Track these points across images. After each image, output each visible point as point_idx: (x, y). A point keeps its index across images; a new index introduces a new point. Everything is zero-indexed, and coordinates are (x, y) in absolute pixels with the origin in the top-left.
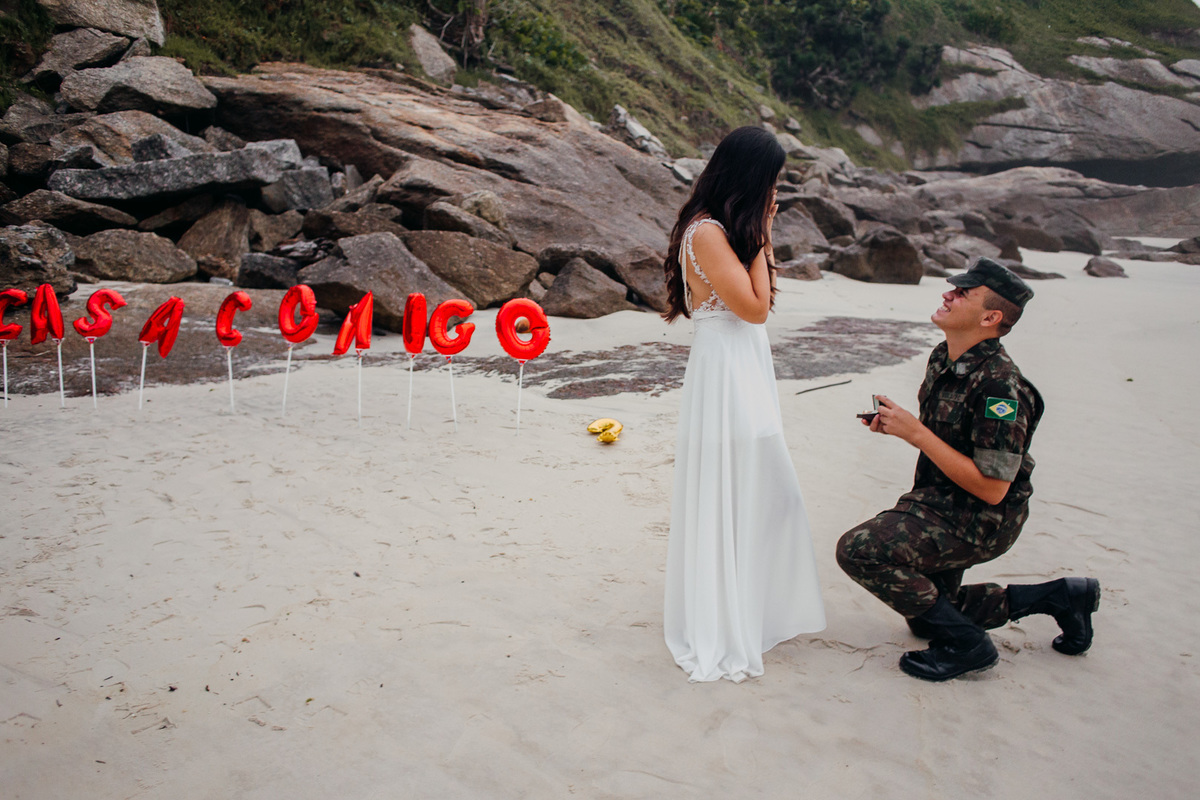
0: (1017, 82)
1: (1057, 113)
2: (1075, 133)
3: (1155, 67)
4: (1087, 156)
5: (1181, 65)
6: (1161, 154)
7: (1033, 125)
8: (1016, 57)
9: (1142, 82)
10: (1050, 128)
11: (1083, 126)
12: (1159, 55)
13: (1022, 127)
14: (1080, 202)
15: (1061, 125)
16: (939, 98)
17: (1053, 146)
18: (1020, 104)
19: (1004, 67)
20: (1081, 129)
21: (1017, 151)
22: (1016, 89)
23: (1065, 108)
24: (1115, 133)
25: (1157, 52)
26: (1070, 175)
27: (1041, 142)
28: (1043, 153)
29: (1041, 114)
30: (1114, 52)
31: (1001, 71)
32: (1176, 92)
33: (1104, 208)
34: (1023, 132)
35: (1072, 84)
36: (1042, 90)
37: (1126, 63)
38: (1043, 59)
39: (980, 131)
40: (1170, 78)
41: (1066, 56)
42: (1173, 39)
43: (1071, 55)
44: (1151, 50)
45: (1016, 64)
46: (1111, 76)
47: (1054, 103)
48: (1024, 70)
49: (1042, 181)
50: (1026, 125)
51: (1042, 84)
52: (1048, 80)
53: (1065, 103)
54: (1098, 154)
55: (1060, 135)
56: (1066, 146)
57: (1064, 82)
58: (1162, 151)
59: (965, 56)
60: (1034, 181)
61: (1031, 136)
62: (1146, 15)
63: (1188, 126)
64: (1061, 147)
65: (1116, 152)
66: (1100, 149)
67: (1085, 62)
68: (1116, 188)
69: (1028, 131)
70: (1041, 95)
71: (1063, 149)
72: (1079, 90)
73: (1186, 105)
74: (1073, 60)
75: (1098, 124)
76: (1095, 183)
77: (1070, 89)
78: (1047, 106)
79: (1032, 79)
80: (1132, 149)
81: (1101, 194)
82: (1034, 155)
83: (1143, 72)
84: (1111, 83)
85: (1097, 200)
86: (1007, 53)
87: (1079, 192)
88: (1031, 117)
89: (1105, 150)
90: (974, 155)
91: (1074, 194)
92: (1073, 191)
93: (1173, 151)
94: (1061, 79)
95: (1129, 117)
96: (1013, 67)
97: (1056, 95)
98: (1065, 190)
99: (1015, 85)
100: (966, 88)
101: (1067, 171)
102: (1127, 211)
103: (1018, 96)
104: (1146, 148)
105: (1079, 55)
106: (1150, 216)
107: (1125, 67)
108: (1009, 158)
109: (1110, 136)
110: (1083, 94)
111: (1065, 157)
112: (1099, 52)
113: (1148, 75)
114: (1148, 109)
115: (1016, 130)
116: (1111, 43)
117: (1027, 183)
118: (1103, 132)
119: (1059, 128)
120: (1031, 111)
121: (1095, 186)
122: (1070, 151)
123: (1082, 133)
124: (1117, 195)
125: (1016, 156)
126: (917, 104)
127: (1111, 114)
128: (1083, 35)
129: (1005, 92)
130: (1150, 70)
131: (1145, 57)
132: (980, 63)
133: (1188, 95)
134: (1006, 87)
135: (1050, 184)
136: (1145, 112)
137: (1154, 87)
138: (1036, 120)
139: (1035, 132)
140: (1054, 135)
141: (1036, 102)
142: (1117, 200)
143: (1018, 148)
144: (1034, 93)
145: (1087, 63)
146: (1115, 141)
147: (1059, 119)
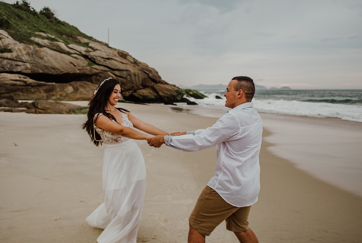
0: (10, 43)
1: (25, 56)
2: (31, 63)
4: (36, 72)
5: (70, 46)
6: (62, 73)
7: (15, 59)
8: (9, 34)
9: (58, 50)
10: (22, 60)
11: (35, 61)
13: (10, 59)
14: (23, 87)
15: (26, 60)
17: (23, 67)
18: (10, 51)
19: (4, 37)
20: (34, 62)
21: (7, 68)
22: (9, 45)
23: (28, 54)
24: (46, 64)
25: (64, 41)
26: (24, 78)
27: (18, 65)
28: (19, 69)
29: (18, 55)
30: (48, 38)
31: (3, 38)
32: (69, 54)
33: (33, 90)
34: (11, 61)
35: (31, 46)
36: (19, 47)
37: (52, 42)
38: (20, 37)
40: (67, 49)
41: (30, 37)
42: (70, 38)
43: (31, 37)
44: (62, 40)
45: (9, 37)
46: (46, 45)
47: (24, 52)
48: (13, 39)
49: (9, 79)
50: (12, 58)
51: (20, 45)
52: (22, 44)
53: (28, 52)
54: (41, 71)
55: (26, 64)
56: (28, 67)
57: (28, 45)
58: (63, 72)
60: (6, 79)
61: (14, 63)
62: (62, 29)
63: (72, 65)
64: (26, 68)
65: (46, 71)
66: (41, 69)
67: (37, 40)
68: (38, 83)
69: (13, 61)
70: (19, 49)
71: (27, 68)
72: (34, 49)
73: (72, 58)
74: (32, 38)
75: (40, 61)
77: (30, 48)
78: (21, 53)
79: (16, 43)
80: (53, 70)
81: (33, 85)
82: (15, 70)
83: (58, 46)
84: (45, 48)
85: (30, 87)
86: (6, 32)
87: (24, 84)
88: (14, 56)
89: (43, 70)
91: (21, 84)
92: (21, 83)
93: (65, 72)
94: (27, 44)
95: (52, 60)
96: (8, 38)
97: (25, 50)
98: (18, 83)
99: (9, 44)
101: (22, 76)
102: (42, 91)
103: (9, 48)
104: (57, 70)
105: (35, 37)
106: (51, 93)
107: (52, 44)
108: (4, 70)
109: (45, 66)
110: (35, 50)
111: (29, 71)
112: (43, 38)
113: (60, 47)
114: (59, 58)
115: (8, 60)
116: (48, 36)
117: (2, 79)
118: (42, 64)
119: (25, 61)
120: (14, 54)
121: (30, 82)
122: (30, 69)
123: (34, 63)
124: (40, 85)
125: (7, 69)
127: (45, 58)
128: (38, 31)
129: (4, 46)
130: (61, 46)
131: (59, 41)
133: (72, 55)
134: (5, 44)
135: (12, 80)
136: (57, 59)
137: (62, 51)
138: (16, 57)
139: (15, 62)
140: (23, 63)
141: (17, 51)
142: (38, 87)
143: (8, 66)
144: (16, 48)
145: (38, 41)
146: (46, 67)
147: (25, 58)
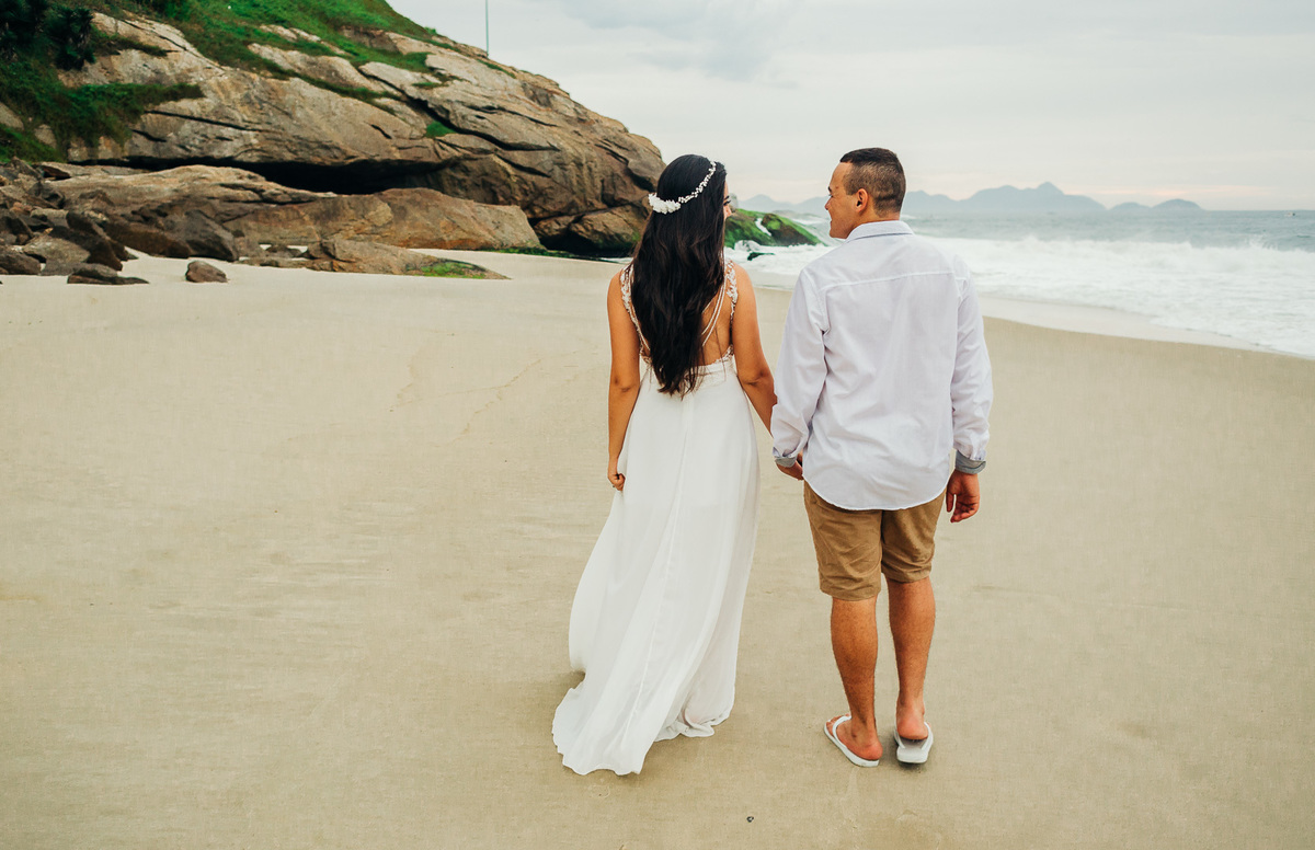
0: (192, 67)
1: (239, 108)
2: (260, 131)
3: (344, 67)
4: (277, 158)
5: (370, 68)
6: (352, 161)
7: (214, 119)
8: (188, 37)
9: (333, 83)
10: (232, 123)
11: (269, 123)
12: (348, 54)
13: (200, 120)
14: (257, 207)
15: (244, 121)
16: (95, 75)
17: (237, 143)
18: (196, 93)
19: (174, 47)
20: (268, 127)
21: (196, 147)
22: (191, 75)
23: (248, 101)
24: (303, 134)
25: (347, 51)
26: (250, 177)
27: (222, 139)
28: (227, 151)
29: (221, 106)
30: (300, 45)
31: (170, 51)
32: (366, 96)
33: (282, 214)
34: (202, 126)
35: (254, 76)
36: (221, 79)
37: (313, 59)
38: (220, 44)
39: (149, 119)
40: (360, 81)
41: (247, 43)
42: (365, 40)
43: (251, 43)
44: (341, 48)
45: (188, 46)
46: (297, 71)
47: (236, 96)
48: (198, 54)
49: (213, 182)
50: (204, 117)
51: (221, 72)
52: (228, 68)
53: (247, 96)
54: (289, 157)
55: (244, 132)
56: (251, 145)
57: (246, 73)
58: (353, 157)
59: (124, 29)
60: (205, 182)
61: (212, 131)
62: (337, 9)
63: (377, 132)
64: (246, 146)
65: (303, 155)
66: (290, 151)
67: (266, 52)
68: (294, 193)
69: (208, 125)
70: (219, 84)
71: (249, 148)
72: (264, 84)
73: (376, 110)
74: (255, 48)
75: (284, 122)
76: (272, 187)
77: (252, 81)
78: (228, 97)
79: (209, 65)
80: (323, 152)
81: (279, 198)
82: (215, 154)
83: (331, 70)
84: (297, 79)
85: (274, 206)
86: (178, 32)
87: (257, 197)
88: (208, 109)
89: (295, 152)
90: (145, 148)
91: (250, 198)
92: (250, 195)
93: (363, 157)
94: (242, 69)
95: (317, 118)
96: (185, 49)
97: (238, 89)
98: (240, 192)
99: (189, 70)
100: (130, 67)
101: (247, 173)
102: (307, 218)
103: (193, 83)
104: (336, 153)
105: (261, 44)
106: (330, 224)
107: (313, 64)
108: (187, 154)
109: (298, 137)
110: (267, 88)
111: (254, 158)
112: (286, 45)
113: (337, 73)
114: (337, 111)
115: (193, 122)
116: (298, 35)
117: (197, 183)
118: (291, 132)
119: (242, 125)
120: (210, 101)
121: (273, 190)
122: (257, 150)
123: (267, 131)
124: (297, 201)
125: (195, 152)
126: (67, 80)
127: (299, 114)
128: (268, 23)
129: (178, 77)
130: (341, 71)
131: (333, 55)
132: (143, 39)
133: (377, 100)
134: (179, 72)
135: (223, 185)
136: (334, 114)
137: (346, 90)
138: (216, 113)
139: (216, 126)
140: (238, 131)
141: (214, 92)
142: (295, 207)
143: (197, 142)
144: (212, 81)
145: (271, 55)
146: (304, 143)
147: (241, 114)
